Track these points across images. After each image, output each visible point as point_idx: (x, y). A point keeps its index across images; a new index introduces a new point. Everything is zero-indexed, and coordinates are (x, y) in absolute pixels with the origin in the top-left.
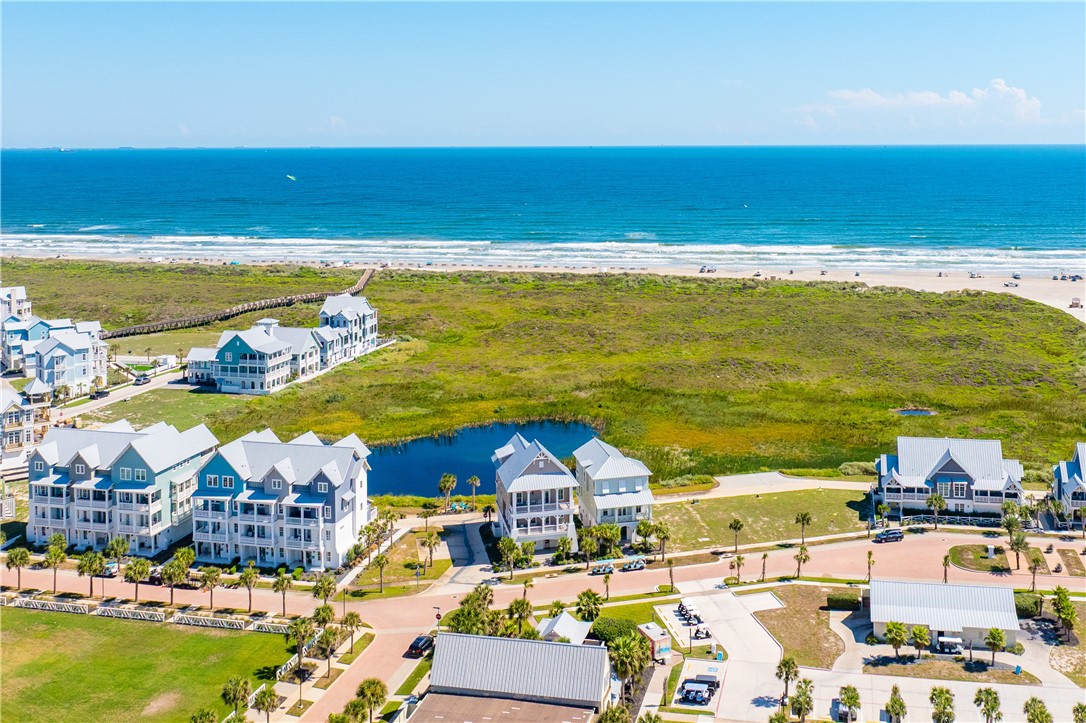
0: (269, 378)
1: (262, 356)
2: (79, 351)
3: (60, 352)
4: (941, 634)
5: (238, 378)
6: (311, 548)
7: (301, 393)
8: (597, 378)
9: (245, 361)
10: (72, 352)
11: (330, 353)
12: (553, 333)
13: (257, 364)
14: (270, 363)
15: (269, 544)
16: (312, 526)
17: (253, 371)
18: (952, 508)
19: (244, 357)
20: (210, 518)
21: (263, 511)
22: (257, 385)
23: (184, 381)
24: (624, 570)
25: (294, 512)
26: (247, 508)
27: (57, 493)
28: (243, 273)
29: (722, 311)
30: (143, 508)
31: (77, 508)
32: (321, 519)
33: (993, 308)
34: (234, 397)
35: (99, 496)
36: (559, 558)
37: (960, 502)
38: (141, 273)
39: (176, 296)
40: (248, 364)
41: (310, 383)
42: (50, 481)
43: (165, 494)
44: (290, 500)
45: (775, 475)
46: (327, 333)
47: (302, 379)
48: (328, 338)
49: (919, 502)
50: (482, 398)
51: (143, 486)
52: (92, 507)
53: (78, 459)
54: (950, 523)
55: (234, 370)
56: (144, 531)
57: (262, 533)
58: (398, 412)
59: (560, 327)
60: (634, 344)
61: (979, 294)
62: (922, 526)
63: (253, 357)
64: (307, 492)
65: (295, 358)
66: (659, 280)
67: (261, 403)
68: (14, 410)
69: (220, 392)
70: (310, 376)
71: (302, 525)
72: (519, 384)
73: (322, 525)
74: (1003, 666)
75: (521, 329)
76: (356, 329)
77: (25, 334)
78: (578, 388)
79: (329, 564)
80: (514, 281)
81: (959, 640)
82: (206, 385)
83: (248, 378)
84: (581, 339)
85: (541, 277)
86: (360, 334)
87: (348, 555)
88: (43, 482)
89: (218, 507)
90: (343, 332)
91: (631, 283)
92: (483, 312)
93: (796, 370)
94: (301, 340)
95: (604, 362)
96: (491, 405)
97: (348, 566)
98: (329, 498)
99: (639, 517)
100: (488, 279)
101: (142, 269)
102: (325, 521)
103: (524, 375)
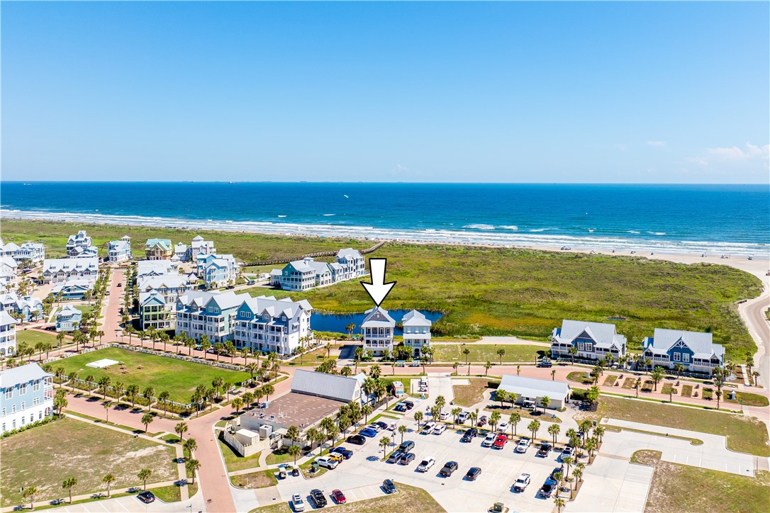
0: (303, 284)
1: (300, 273)
2: (222, 268)
3: (213, 267)
4: (528, 399)
5: (290, 283)
6: (279, 345)
7: (318, 292)
8: (461, 294)
9: (293, 276)
10: (219, 268)
11: (337, 275)
12: (452, 273)
13: (298, 277)
14: (304, 277)
15: (263, 342)
16: (279, 335)
17: (296, 280)
18: (585, 356)
19: (293, 274)
20: (241, 329)
21: (261, 328)
22: (298, 287)
23: (269, 285)
24: (410, 366)
25: (273, 329)
26: (255, 326)
27: (185, 316)
28: (323, 241)
29: (552, 268)
30: (216, 324)
31: (194, 322)
32: (282, 332)
33: (712, 273)
34: (287, 292)
35: (200, 318)
36: (384, 359)
37: (589, 353)
38: (276, 240)
39: (285, 250)
40: (294, 277)
41: (324, 288)
42: (183, 311)
43: (226, 319)
44: (271, 323)
45: (514, 338)
46: (336, 266)
47: (320, 286)
48: (336, 268)
49: (565, 351)
50: (399, 299)
51: (217, 315)
52: (198, 323)
53: (194, 303)
54: (582, 363)
55: (288, 279)
56: (216, 334)
57: (260, 337)
58: (357, 302)
59: (457, 270)
60: (491, 280)
61: (710, 265)
62: (565, 363)
63: (296, 274)
64: (278, 320)
65: (318, 276)
66: (531, 252)
67: (297, 294)
68: (183, 286)
69: (282, 289)
70: (325, 285)
71: (276, 334)
72: (420, 294)
73: (283, 335)
74: (549, 414)
75: (438, 270)
76: (352, 265)
77: (205, 261)
78: (449, 298)
79: (286, 353)
80: (454, 249)
81: (534, 402)
82: (277, 286)
83: (294, 283)
84: (465, 276)
85: (469, 248)
86: (354, 268)
87: (295, 350)
88: (181, 311)
89: (244, 325)
90: (345, 266)
91: (515, 253)
92: (426, 263)
93: (565, 295)
94: (322, 268)
95: (469, 287)
96: (402, 302)
97: (293, 354)
98: (286, 324)
99: (425, 345)
100: (441, 248)
101: (277, 238)
102: (285, 333)
103: (425, 290)
